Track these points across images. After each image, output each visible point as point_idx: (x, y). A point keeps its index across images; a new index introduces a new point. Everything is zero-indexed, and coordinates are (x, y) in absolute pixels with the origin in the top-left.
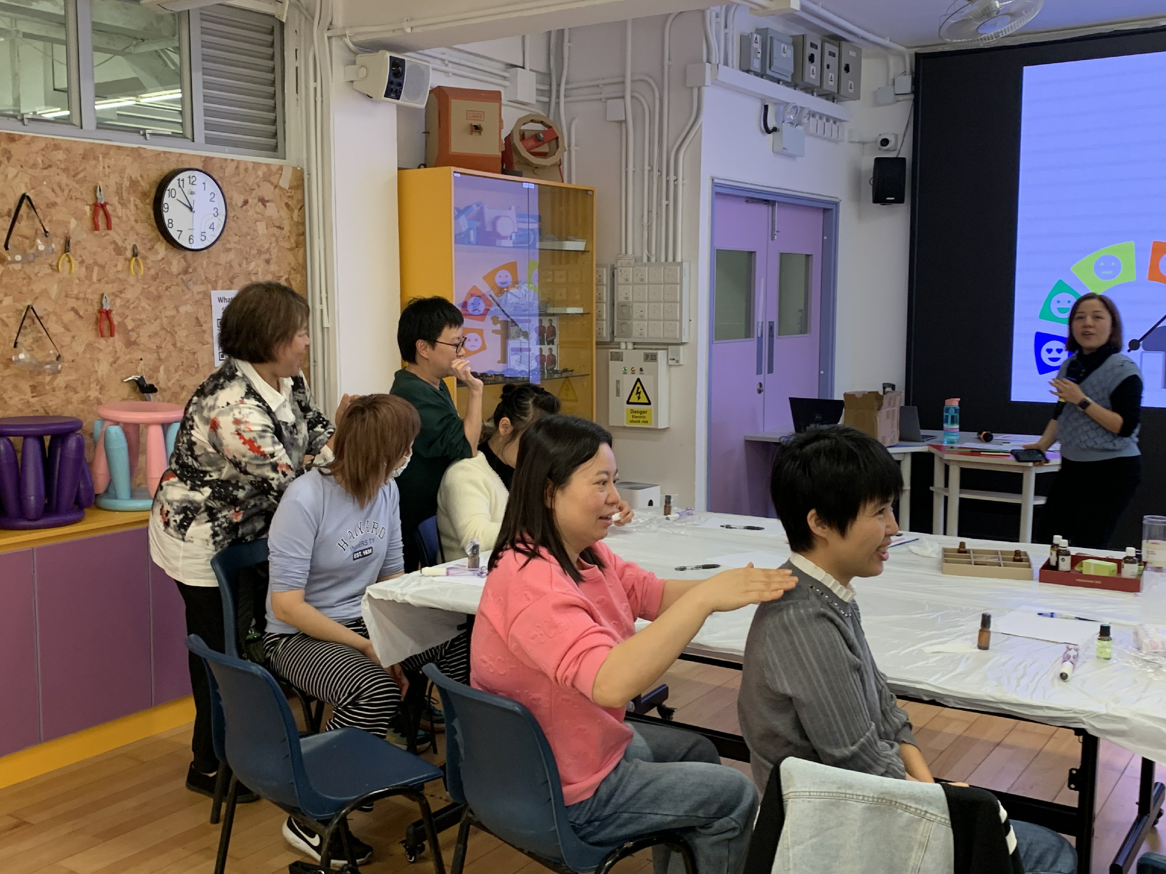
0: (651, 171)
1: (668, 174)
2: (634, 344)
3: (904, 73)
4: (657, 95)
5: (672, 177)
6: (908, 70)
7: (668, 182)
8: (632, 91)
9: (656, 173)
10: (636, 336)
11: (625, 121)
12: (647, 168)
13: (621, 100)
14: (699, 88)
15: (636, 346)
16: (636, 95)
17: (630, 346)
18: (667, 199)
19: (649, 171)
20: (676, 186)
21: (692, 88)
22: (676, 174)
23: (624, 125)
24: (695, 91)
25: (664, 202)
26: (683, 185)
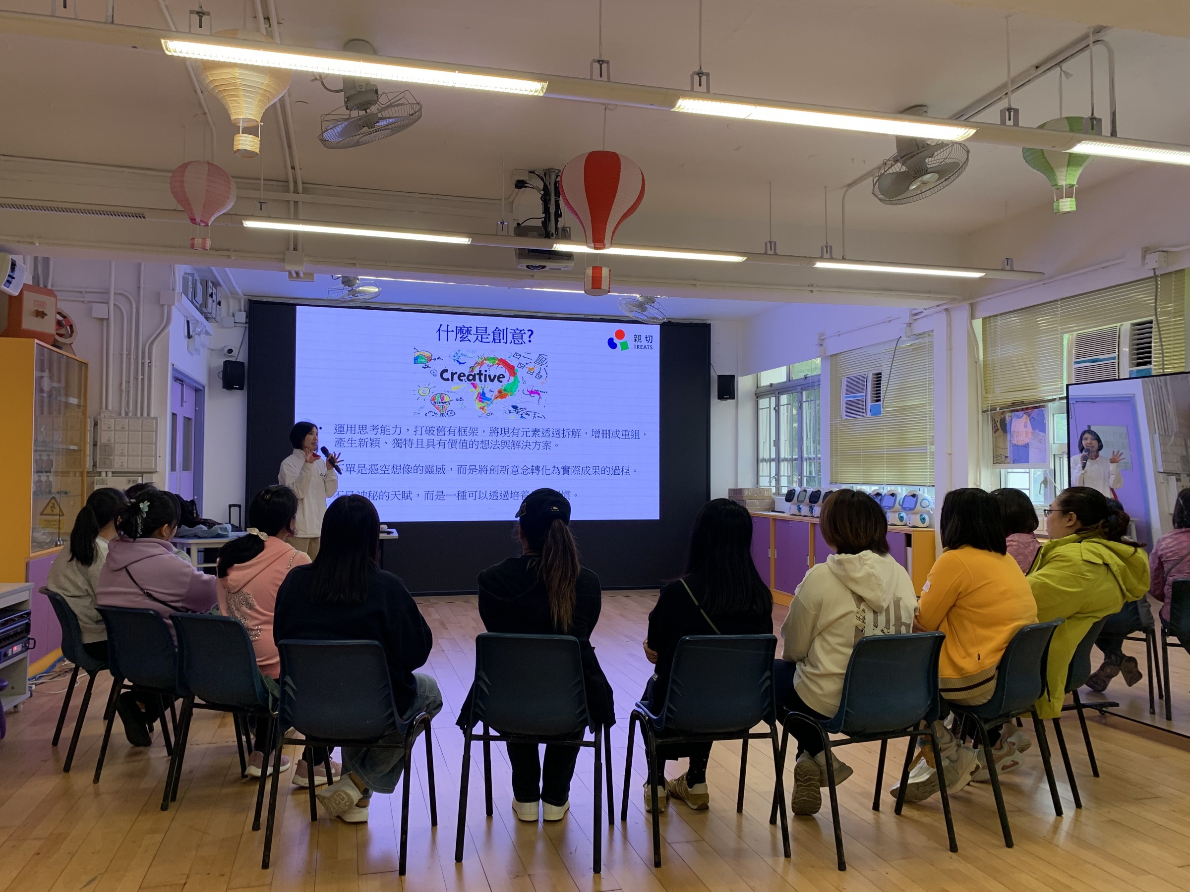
0: (129, 354)
1: (143, 358)
2: (113, 473)
3: (240, 310)
4: (134, 305)
5: (147, 361)
6: (243, 308)
7: (143, 364)
8: (114, 301)
9: (133, 357)
10: (117, 467)
11: (108, 319)
12: (125, 352)
13: (105, 306)
14: (169, 306)
15: (114, 475)
16: (117, 303)
17: (110, 474)
18: (143, 374)
19: (127, 355)
20: (150, 367)
21: (163, 305)
22: (150, 358)
23: (105, 322)
24: (166, 308)
25: (140, 377)
26: (155, 366)
